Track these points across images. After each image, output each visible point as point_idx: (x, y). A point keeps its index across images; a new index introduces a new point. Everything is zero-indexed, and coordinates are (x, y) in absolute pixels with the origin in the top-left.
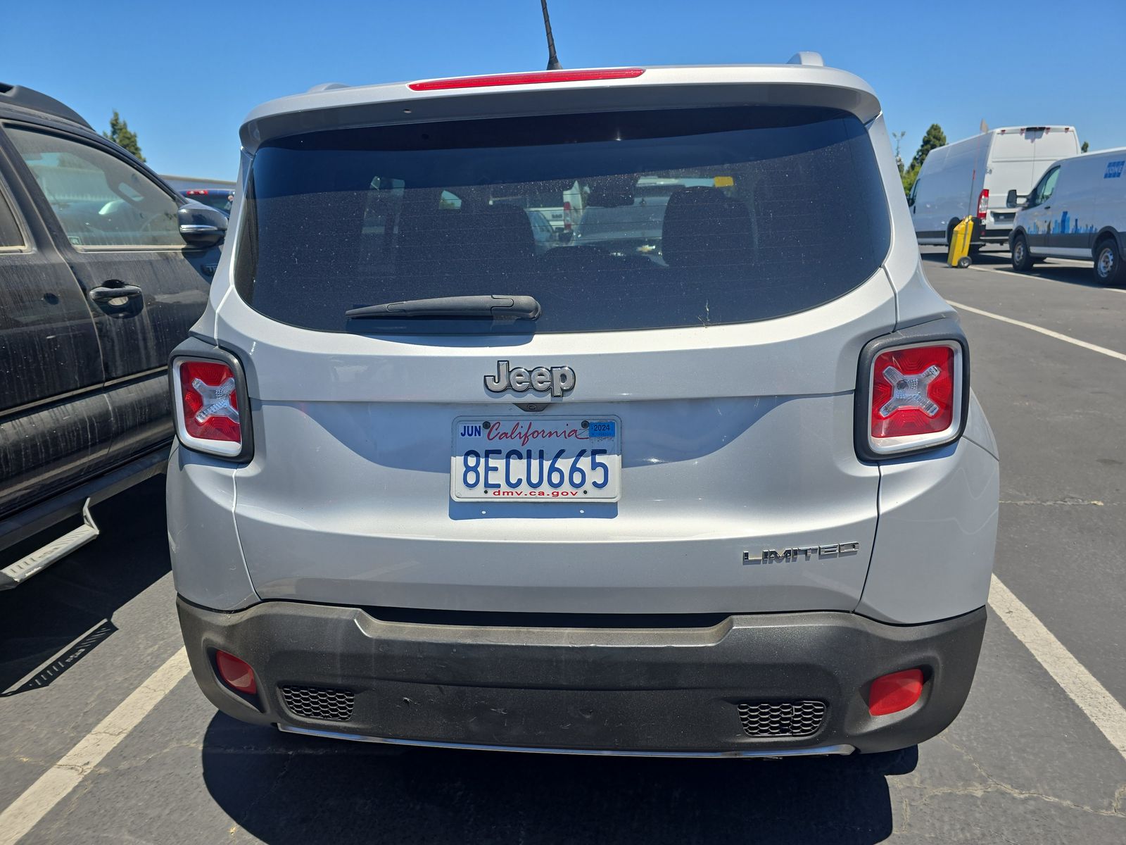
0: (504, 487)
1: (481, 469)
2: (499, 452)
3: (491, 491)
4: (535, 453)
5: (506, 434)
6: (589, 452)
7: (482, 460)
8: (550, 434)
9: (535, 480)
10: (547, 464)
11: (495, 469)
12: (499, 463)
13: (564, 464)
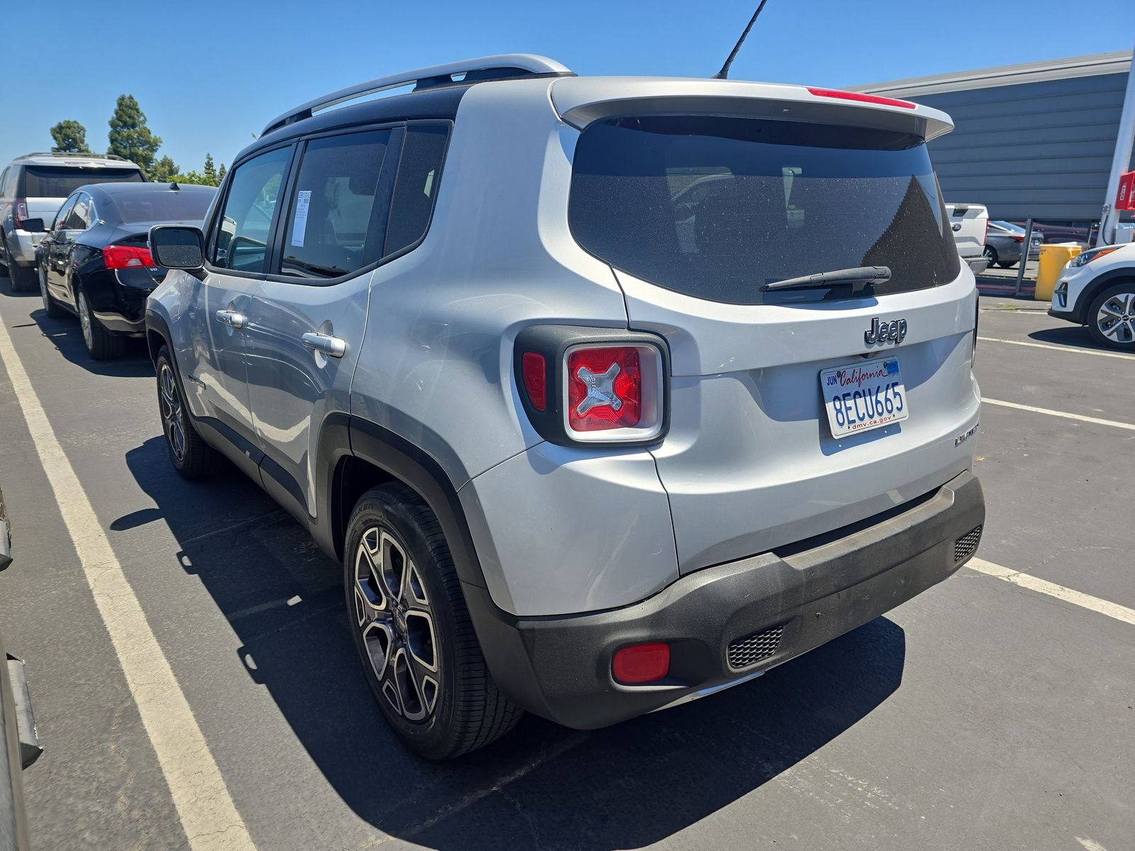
0: (858, 422)
1: (843, 410)
2: (849, 395)
3: (851, 426)
4: (867, 393)
5: (849, 379)
6: (891, 386)
7: (842, 402)
8: (870, 375)
9: (871, 413)
10: (874, 398)
11: (850, 408)
12: (850, 403)
13: (881, 396)
